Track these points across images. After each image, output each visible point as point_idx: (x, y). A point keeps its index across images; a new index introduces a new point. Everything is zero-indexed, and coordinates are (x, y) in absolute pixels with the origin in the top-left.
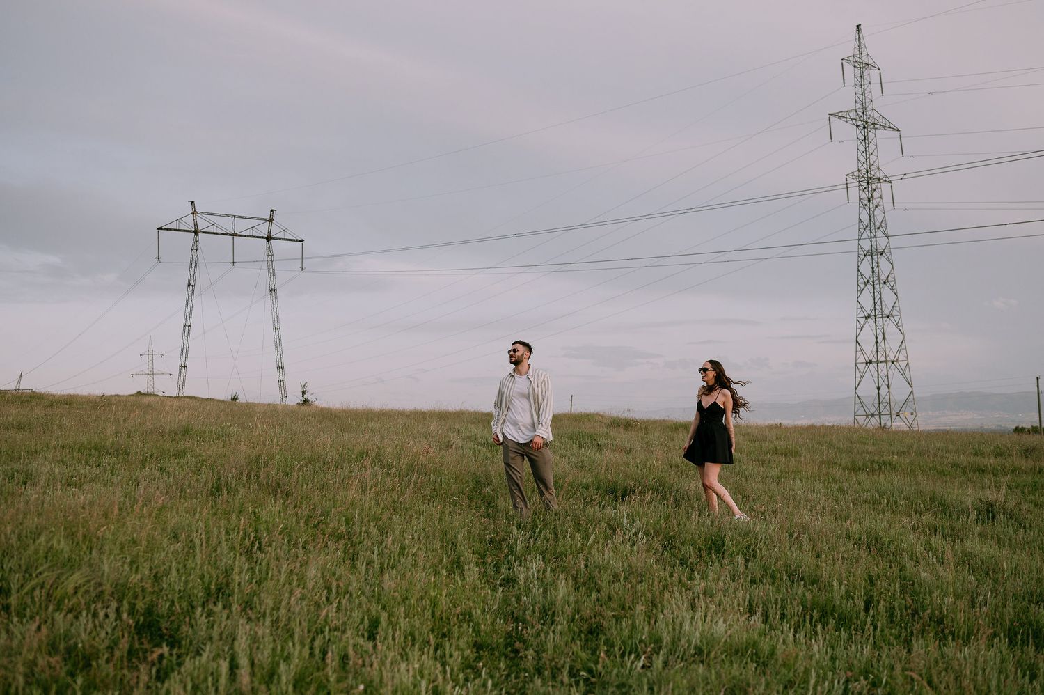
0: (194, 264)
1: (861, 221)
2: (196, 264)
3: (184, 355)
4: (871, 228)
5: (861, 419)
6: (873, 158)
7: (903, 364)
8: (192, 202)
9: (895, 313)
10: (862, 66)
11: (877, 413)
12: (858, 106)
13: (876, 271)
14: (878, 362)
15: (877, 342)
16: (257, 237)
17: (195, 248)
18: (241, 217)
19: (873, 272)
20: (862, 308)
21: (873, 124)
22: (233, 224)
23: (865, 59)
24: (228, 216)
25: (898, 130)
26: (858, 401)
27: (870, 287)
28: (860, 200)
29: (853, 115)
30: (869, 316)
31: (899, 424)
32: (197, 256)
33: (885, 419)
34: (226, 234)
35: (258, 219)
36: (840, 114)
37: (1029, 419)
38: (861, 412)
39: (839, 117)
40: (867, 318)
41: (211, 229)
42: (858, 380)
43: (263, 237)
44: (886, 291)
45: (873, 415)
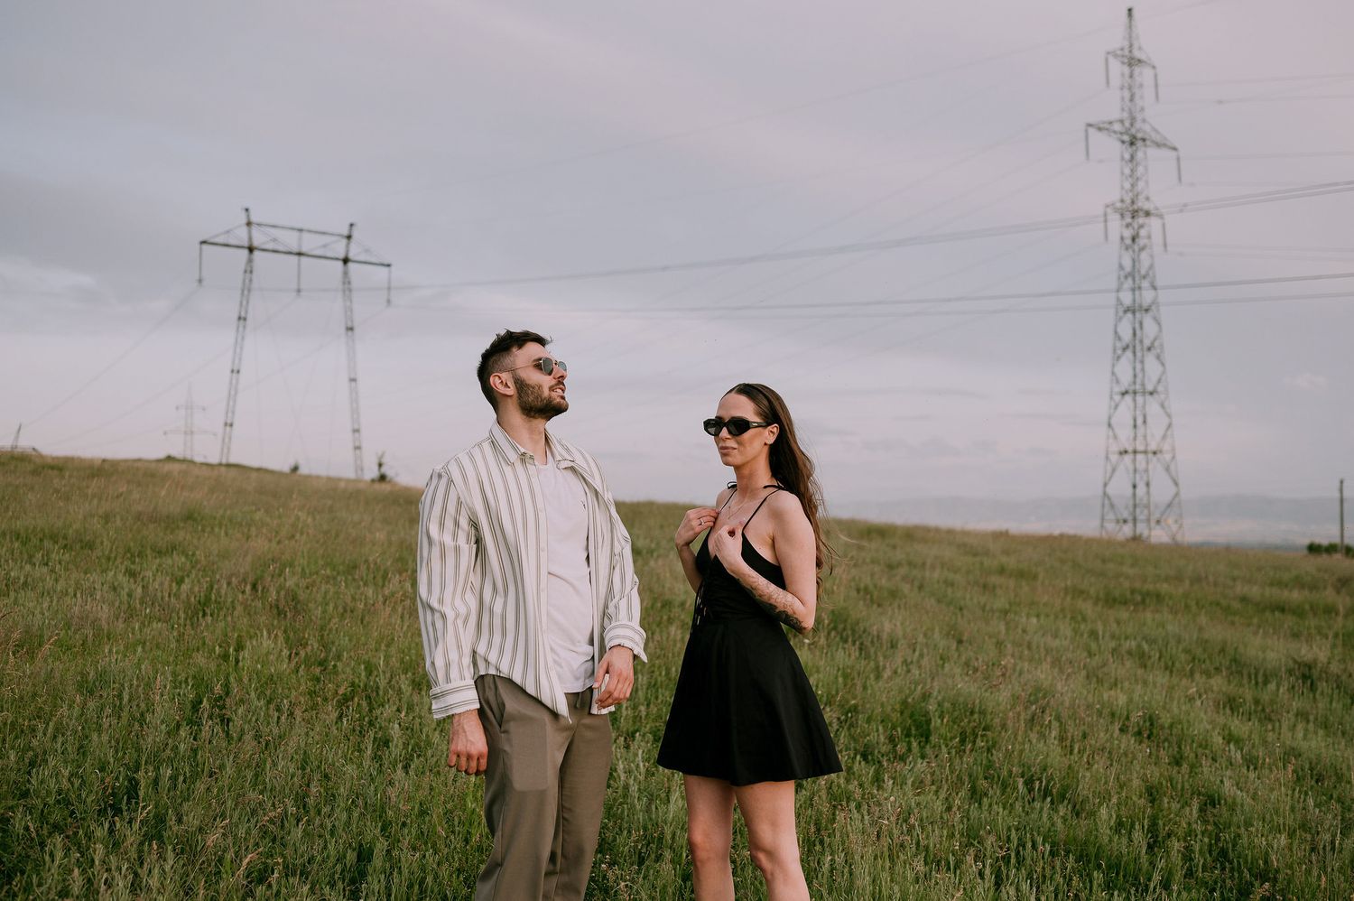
0: (246, 290)
1: (1121, 267)
2: (249, 290)
3: (231, 410)
4: (1134, 276)
5: (1110, 526)
6: (1141, 185)
7: (1168, 457)
8: (247, 210)
9: (1160, 388)
10: (1133, 62)
11: (1130, 518)
12: (1125, 115)
13: (1138, 332)
14: (1135, 452)
15: (1135, 426)
16: (332, 259)
17: (249, 270)
18: (310, 231)
19: (1135, 334)
20: (1118, 382)
21: (1144, 140)
22: (300, 239)
23: (1137, 54)
24: (293, 229)
25: (1175, 149)
26: (1106, 502)
27: (1129, 354)
28: (1122, 238)
29: (1117, 127)
30: (1126, 392)
31: (1159, 536)
32: (251, 280)
33: (1142, 529)
34: (290, 253)
35: (332, 234)
36: (1102, 126)
37: (1326, 534)
38: (1111, 516)
39: (1100, 129)
40: (1124, 393)
41: (270, 246)
42: (1108, 475)
43: (337, 259)
44: (1150, 361)
45: (1125, 521)
